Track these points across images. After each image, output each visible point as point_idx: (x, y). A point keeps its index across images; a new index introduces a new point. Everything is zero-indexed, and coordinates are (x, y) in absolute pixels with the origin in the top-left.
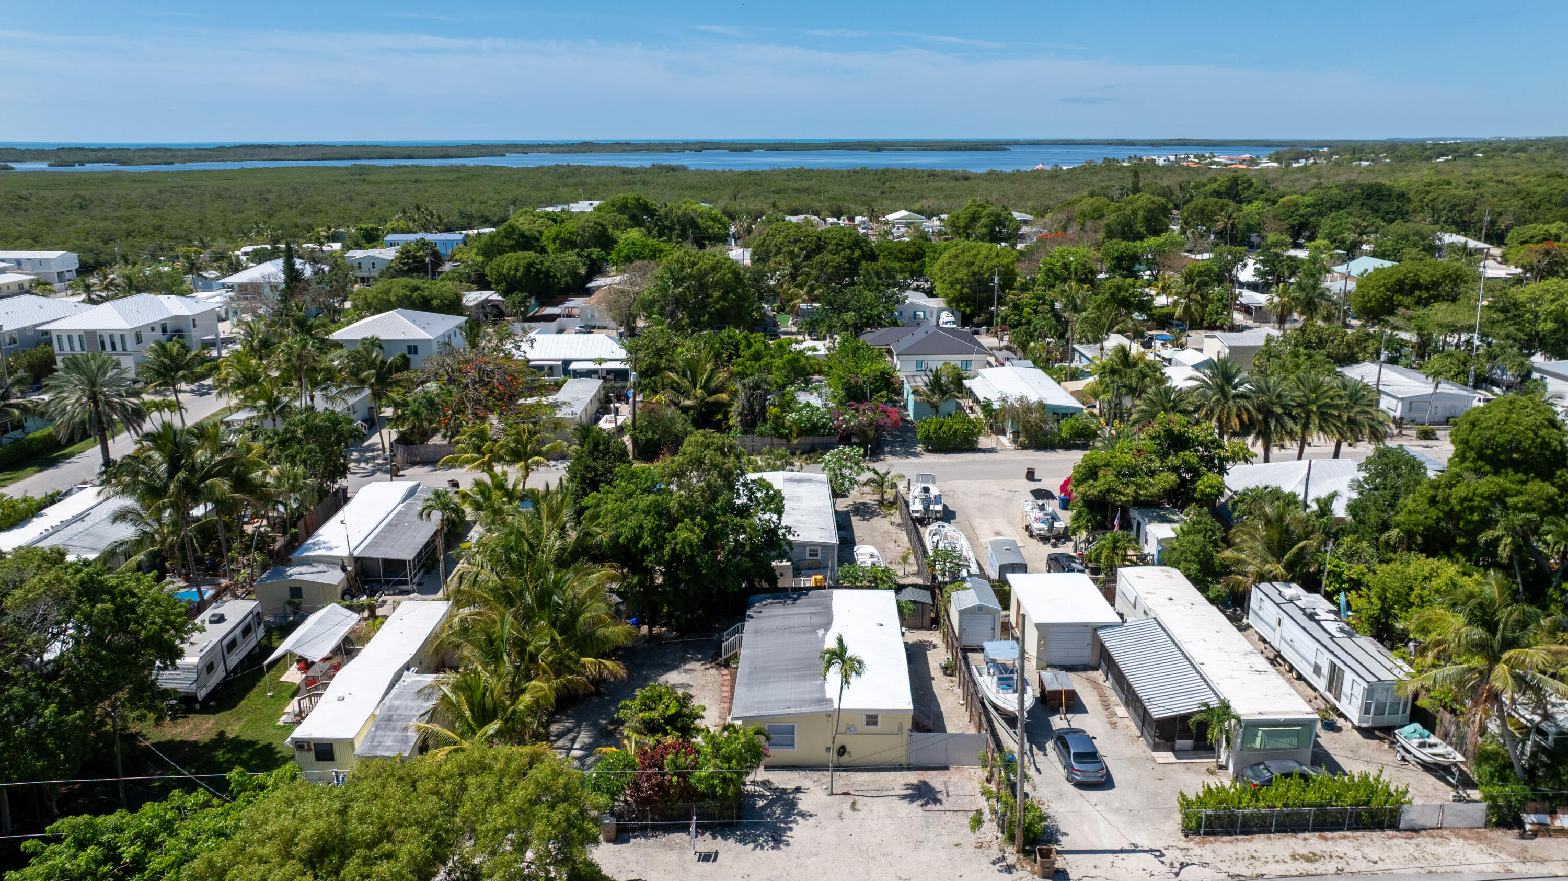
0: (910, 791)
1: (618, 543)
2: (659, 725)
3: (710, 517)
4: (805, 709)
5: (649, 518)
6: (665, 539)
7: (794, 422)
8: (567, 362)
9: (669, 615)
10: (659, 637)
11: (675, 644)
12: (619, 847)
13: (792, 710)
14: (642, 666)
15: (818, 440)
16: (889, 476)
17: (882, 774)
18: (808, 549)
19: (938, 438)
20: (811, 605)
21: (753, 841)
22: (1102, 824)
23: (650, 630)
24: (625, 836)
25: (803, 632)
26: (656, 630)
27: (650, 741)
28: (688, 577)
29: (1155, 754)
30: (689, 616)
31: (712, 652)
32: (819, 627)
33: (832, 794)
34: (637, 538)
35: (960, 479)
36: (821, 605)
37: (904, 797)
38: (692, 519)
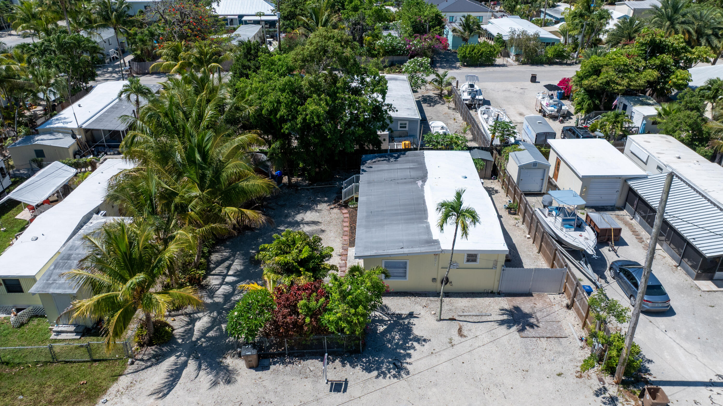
0: (505, 317)
1: (261, 114)
2: (293, 266)
3: (333, 95)
4: (417, 250)
5: (284, 94)
6: (297, 111)
7: (381, 46)
8: (241, 16)
9: (304, 169)
10: (297, 185)
11: (308, 190)
12: (260, 373)
13: (406, 251)
14: (283, 206)
15: (396, 58)
16: (447, 77)
17: (478, 299)
18: (399, 122)
19: (472, 57)
20: (408, 162)
21: (377, 369)
22: (680, 352)
23: (289, 180)
24: (265, 362)
25: (405, 183)
26: (294, 180)
27: (286, 280)
28: (317, 141)
29: (697, 282)
30: (317, 170)
31: (335, 196)
32: (418, 179)
33: (441, 320)
34: (275, 111)
35: (488, 81)
36: (417, 162)
37: (502, 323)
38: (319, 95)
